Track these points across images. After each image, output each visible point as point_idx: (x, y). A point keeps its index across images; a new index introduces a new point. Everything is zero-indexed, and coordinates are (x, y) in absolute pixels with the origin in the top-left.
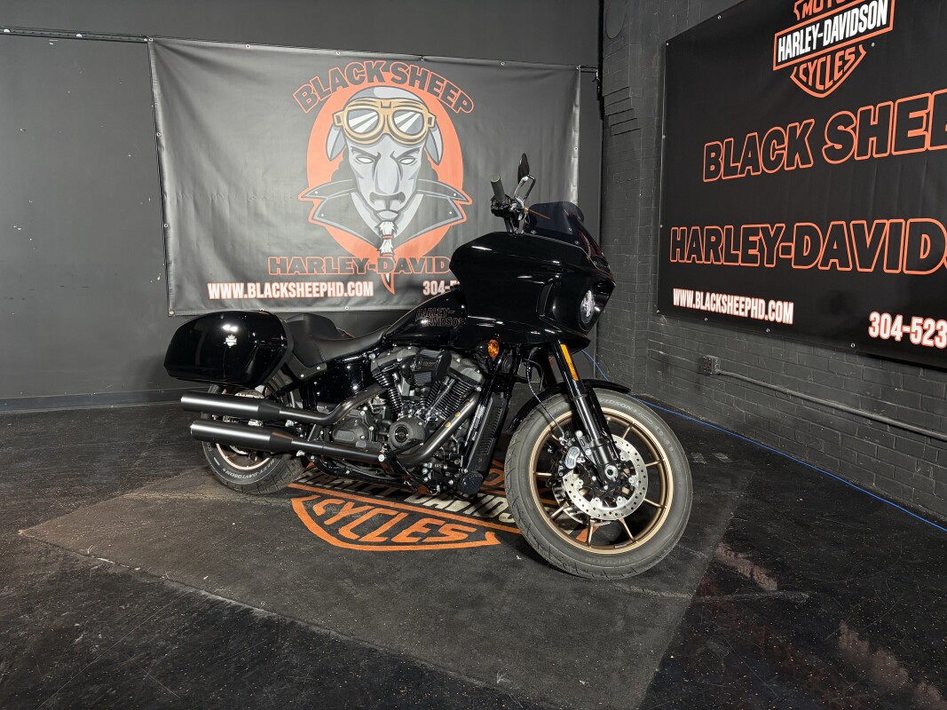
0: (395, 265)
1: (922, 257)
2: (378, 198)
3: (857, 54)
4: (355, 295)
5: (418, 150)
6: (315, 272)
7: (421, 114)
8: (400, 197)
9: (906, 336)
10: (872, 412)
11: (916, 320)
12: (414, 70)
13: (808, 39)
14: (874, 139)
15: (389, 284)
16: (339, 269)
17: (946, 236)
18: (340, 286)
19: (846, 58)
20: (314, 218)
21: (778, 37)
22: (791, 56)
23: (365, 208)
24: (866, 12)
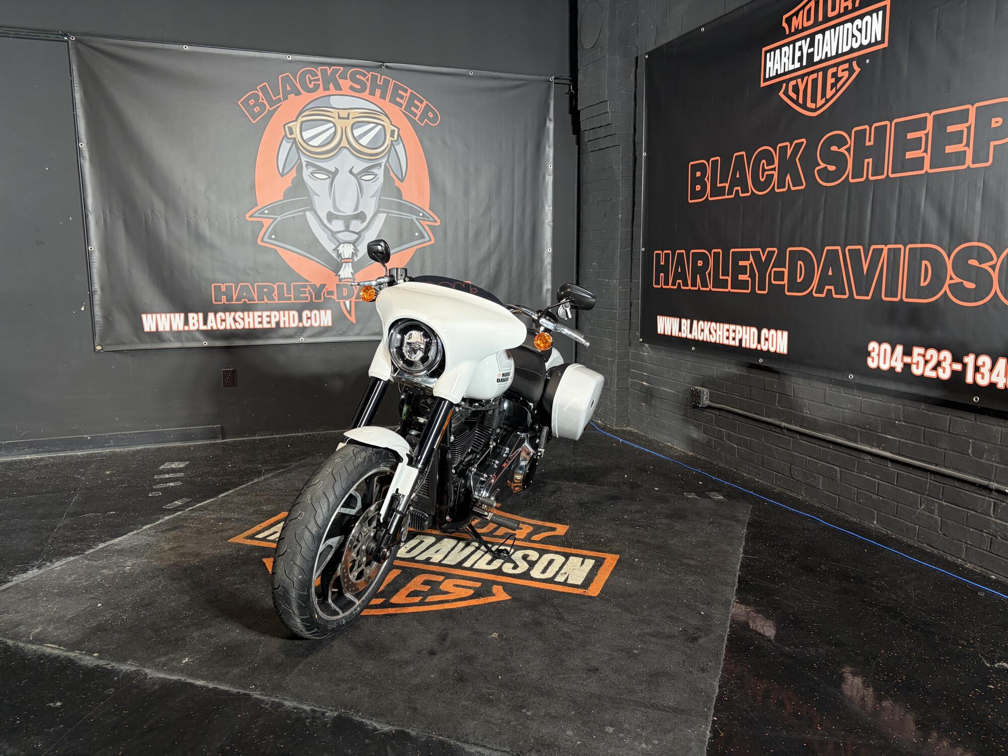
0: (356, 291)
1: (923, 284)
2: (337, 217)
3: (851, 71)
4: (311, 325)
5: (379, 165)
6: (266, 300)
7: (383, 126)
8: (361, 216)
9: (907, 366)
10: (872, 446)
11: (917, 351)
12: (374, 78)
13: (798, 54)
14: (870, 160)
15: (349, 312)
16: (292, 296)
17: (949, 263)
18: (294, 315)
19: (839, 75)
20: (264, 240)
21: (766, 52)
22: (779, 73)
23: (321, 227)
24: (859, 27)
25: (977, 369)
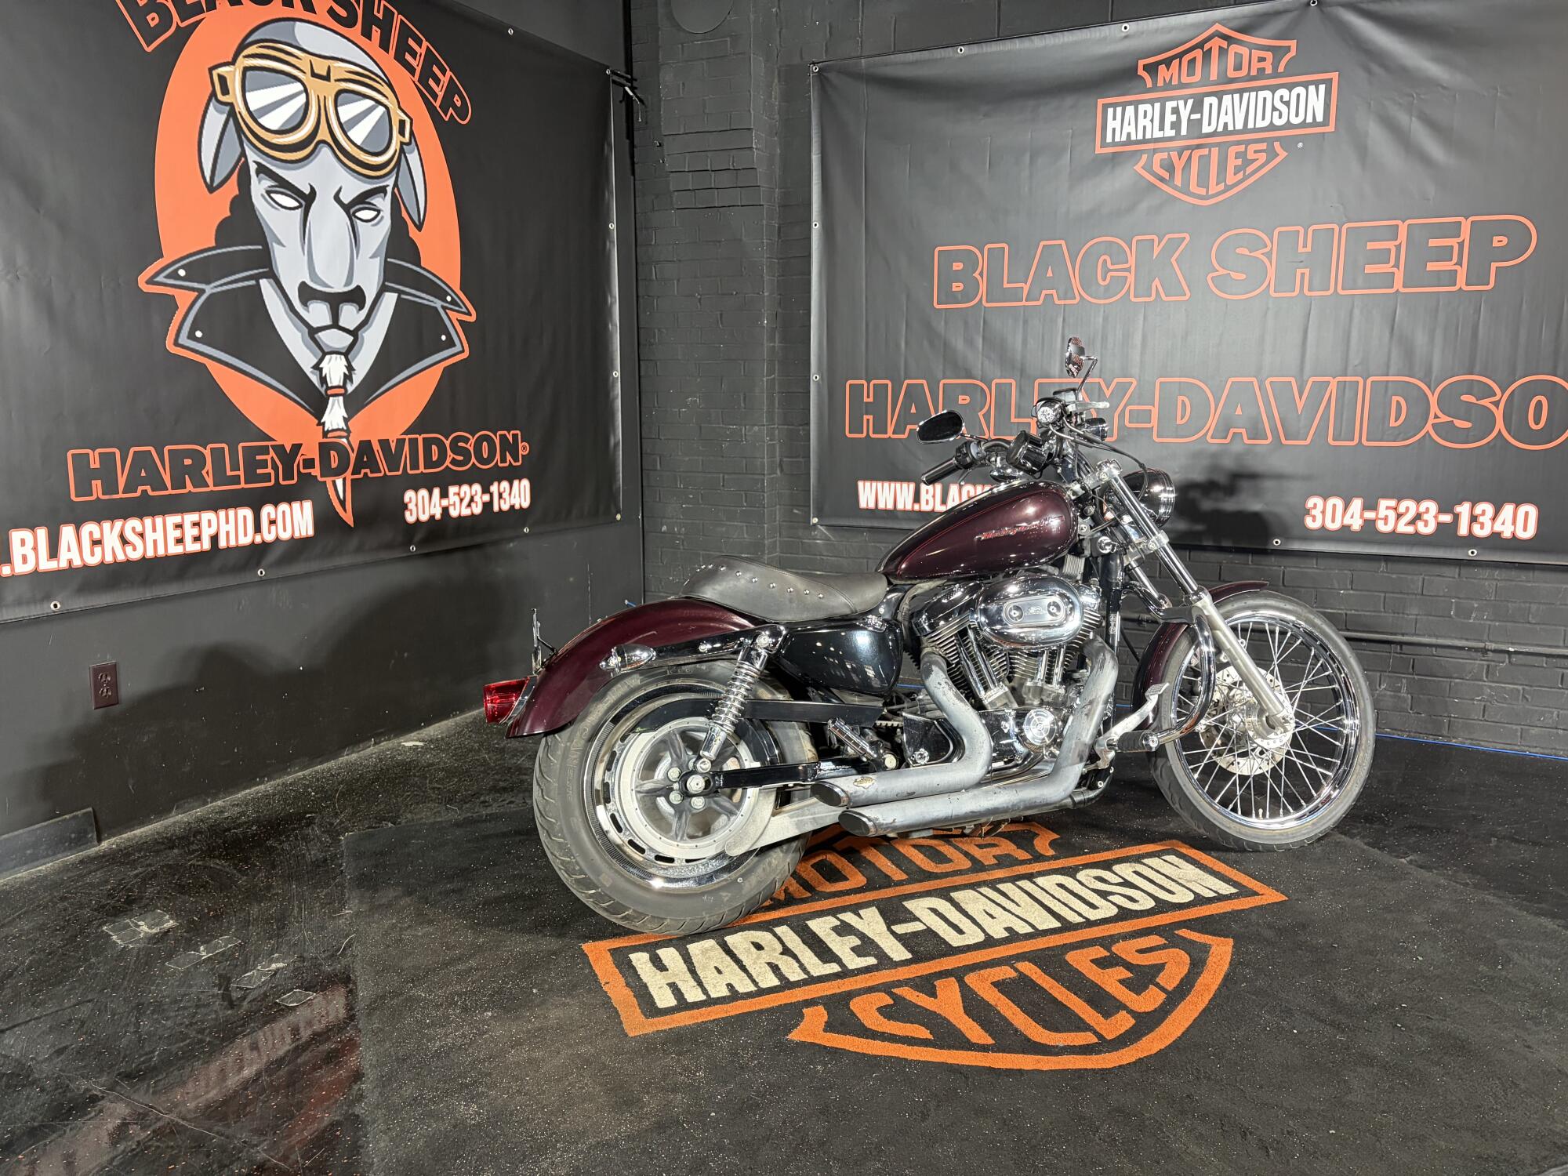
0: (353, 456)
1: (1393, 424)
2: (316, 296)
3: (1272, 154)
4: (277, 538)
5: (382, 190)
6: (189, 487)
7: (387, 108)
9: (1369, 524)
11: (1384, 504)
12: (369, 3)
13: (1170, 118)
14: (1306, 271)
15: (343, 503)
16: (241, 473)
17: (1433, 400)
18: (245, 517)
19: (1249, 157)
20: (180, 341)
21: (1105, 107)
22: (1133, 138)
23: (287, 313)
24: (1286, 99)
25: (1474, 519)
